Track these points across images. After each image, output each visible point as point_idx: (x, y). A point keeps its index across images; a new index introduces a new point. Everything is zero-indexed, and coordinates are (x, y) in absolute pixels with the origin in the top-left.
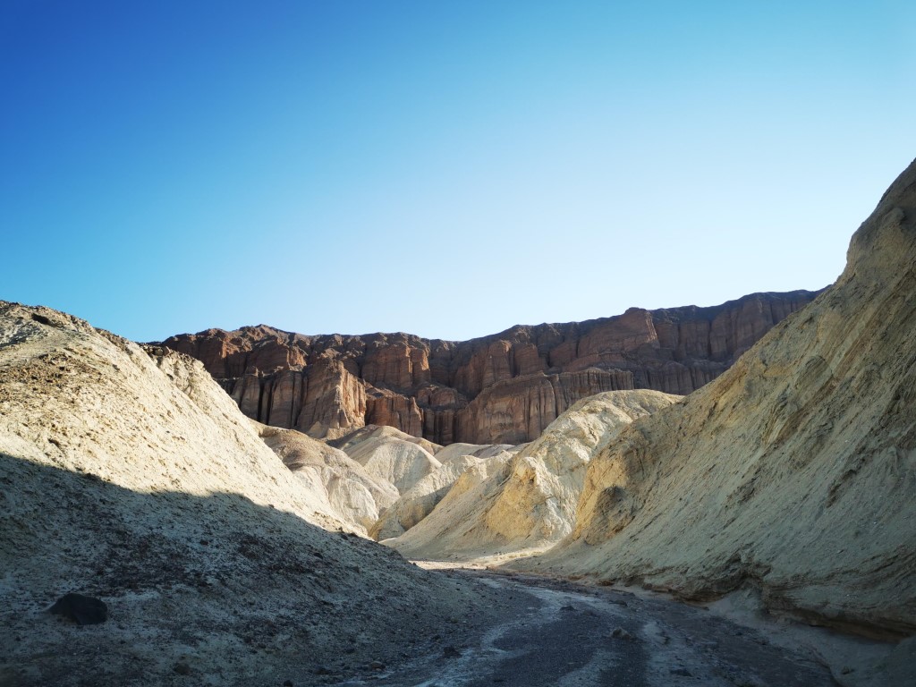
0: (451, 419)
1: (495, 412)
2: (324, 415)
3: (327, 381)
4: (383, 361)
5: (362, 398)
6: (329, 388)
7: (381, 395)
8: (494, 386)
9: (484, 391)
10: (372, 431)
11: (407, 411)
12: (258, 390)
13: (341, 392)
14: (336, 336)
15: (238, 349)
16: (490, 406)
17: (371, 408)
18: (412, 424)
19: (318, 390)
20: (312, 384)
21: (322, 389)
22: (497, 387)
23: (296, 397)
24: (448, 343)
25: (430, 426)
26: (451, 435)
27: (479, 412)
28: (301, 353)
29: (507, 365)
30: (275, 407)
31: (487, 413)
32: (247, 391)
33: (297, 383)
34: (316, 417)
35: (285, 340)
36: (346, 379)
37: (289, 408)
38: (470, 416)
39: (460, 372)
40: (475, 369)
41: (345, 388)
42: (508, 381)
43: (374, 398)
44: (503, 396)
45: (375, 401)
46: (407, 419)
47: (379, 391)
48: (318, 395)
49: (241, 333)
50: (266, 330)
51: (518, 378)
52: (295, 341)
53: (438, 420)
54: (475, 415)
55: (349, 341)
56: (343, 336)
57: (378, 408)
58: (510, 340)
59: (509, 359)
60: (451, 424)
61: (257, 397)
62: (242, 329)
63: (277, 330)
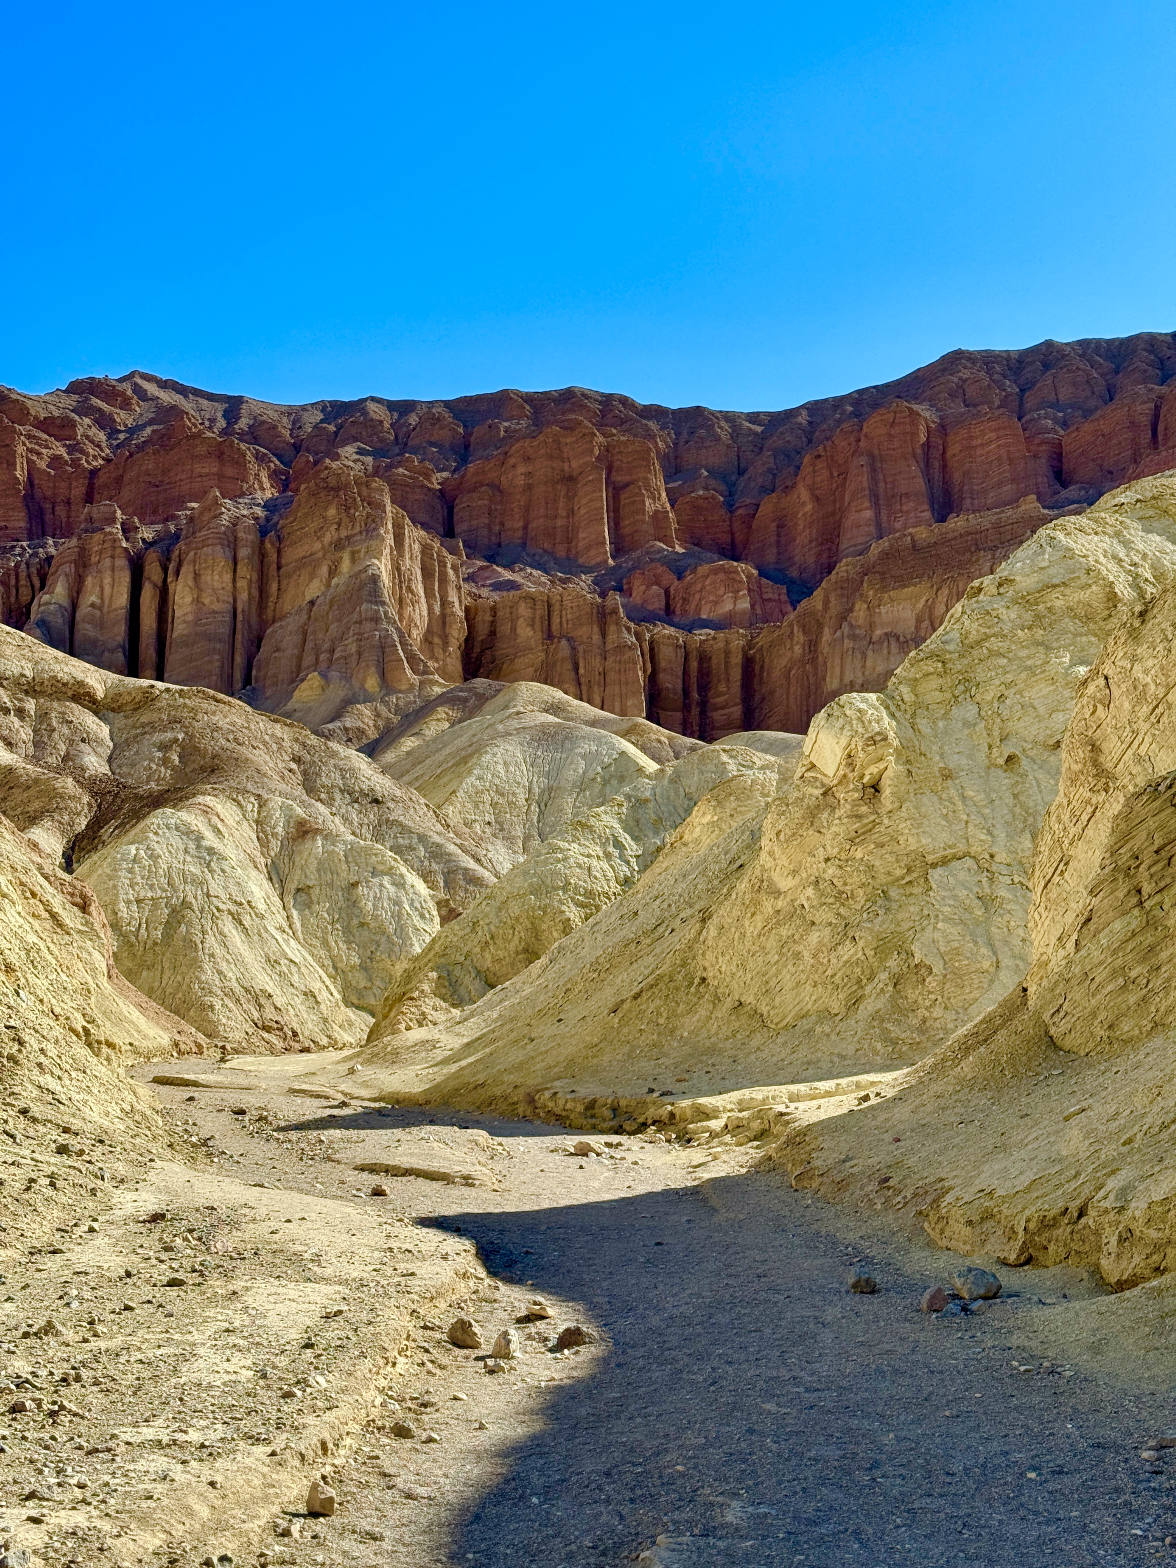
0: (737, 660)
1: (878, 632)
2: (332, 651)
3: (338, 545)
4: (520, 481)
5: (453, 597)
6: (346, 566)
7: (512, 586)
8: (875, 550)
9: (844, 568)
10: (483, 699)
11: (596, 637)
12: (125, 579)
13: (386, 579)
14: (372, 406)
15: (62, 452)
16: (860, 612)
17: (482, 631)
18: (612, 676)
19: (312, 576)
20: (291, 555)
21: (324, 570)
22: (885, 555)
23: (243, 596)
24: (729, 417)
25: (671, 682)
26: (736, 711)
27: (827, 635)
28: (260, 459)
29: (920, 484)
30: (179, 629)
31: (854, 637)
32: (89, 581)
33: (243, 552)
34: (308, 660)
35: (212, 421)
36: (399, 538)
37: (225, 630)
38: (798, 649)
39: (767, 507)
40: (817, 499)
41: (397, 568)
42: (922, 534)
43: (491, 598)
44: (902, 582)
45: (494, 610)
46: (597, 662)
47: (507, 575)
48: (314, 589)
49: (72, 401)
50: (151, 389)
51: (956, 523)
52: (243, 423)
53: (694, 665)
54: (813, 645)
55: (413, 419)
56: (392, 406)
57: (504, 629)
58: (932, 402)
59: (928, 464)
60: (736, 674)
61: (123, 599)
62: (74, 388)
63: (182, 390)
